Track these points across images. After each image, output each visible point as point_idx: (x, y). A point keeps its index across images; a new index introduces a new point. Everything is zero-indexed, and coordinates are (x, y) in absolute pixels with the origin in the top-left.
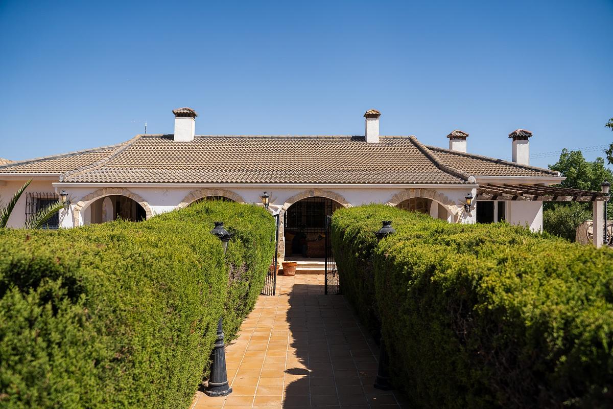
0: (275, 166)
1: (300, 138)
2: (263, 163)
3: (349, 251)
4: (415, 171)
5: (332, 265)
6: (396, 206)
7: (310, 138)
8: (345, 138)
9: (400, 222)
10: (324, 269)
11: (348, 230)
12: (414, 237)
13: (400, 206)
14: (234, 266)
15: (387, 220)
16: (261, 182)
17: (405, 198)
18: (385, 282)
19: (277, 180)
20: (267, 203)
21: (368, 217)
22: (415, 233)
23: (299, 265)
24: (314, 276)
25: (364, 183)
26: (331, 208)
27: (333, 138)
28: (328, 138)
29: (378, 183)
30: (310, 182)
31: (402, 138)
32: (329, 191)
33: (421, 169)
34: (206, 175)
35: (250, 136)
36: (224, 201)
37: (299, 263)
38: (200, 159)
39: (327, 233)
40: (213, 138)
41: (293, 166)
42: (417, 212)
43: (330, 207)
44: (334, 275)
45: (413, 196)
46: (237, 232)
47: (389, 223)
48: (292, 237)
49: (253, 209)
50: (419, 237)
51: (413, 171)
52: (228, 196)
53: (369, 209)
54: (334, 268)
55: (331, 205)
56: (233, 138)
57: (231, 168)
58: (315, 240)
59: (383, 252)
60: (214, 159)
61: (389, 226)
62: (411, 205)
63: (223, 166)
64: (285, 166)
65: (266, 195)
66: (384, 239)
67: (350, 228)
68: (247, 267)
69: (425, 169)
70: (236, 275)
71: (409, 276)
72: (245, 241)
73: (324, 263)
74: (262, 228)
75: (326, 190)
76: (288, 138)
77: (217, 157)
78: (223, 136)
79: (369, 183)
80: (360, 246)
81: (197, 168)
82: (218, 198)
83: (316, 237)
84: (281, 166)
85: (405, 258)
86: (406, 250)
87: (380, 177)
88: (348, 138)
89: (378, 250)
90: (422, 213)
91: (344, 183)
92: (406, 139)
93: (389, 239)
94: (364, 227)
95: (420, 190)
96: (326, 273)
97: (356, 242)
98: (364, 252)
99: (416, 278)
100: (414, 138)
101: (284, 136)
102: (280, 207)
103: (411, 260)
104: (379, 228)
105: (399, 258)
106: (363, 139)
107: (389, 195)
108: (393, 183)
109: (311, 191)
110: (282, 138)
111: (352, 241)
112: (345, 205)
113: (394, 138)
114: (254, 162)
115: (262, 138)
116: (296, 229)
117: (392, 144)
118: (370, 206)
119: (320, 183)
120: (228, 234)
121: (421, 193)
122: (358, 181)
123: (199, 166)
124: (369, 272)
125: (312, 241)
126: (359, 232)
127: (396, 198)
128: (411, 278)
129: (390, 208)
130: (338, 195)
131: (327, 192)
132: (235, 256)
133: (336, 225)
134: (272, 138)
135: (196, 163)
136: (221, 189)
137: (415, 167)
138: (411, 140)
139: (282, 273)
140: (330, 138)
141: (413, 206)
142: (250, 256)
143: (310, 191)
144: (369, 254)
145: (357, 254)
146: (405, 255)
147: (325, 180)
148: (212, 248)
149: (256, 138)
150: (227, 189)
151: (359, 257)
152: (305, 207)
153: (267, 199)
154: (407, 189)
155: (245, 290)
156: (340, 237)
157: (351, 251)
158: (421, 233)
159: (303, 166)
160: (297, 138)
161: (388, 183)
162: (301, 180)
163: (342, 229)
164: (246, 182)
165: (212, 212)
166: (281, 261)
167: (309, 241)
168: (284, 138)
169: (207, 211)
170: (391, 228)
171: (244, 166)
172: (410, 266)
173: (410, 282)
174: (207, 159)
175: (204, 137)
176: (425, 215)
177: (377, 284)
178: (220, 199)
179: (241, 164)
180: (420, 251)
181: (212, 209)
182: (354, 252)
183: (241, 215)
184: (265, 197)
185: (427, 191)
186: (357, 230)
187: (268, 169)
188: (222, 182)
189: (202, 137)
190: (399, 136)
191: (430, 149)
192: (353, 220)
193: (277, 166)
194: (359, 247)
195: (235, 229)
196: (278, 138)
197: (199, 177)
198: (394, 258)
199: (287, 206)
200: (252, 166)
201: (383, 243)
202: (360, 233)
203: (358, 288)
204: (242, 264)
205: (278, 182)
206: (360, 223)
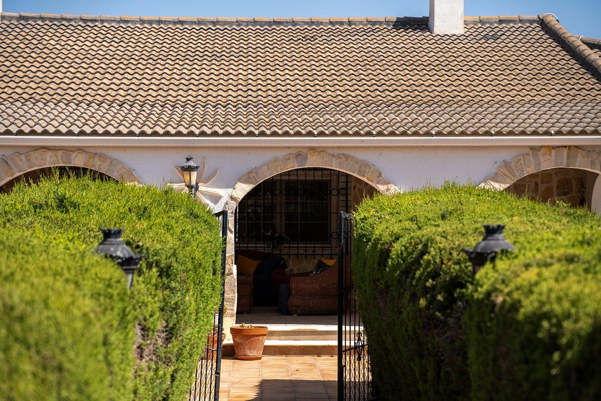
0: (210, 92)
1: (270, 23)
2: (181, 86)
3: (401, 295)
4: (553, 102)
5: (354, 333)
6: (508, 190)
7: (294, 23)
8: (380, 23)
9: (522, 229)
10: (335, 343)
11: (397, 247)
12: (559, 260)
13: (517, 189)
14: (143, 329)
15: (493, 223)
16: (179, 134)
17: (531, 170)
18: (495, 360)
19: (216, 129)
20: (193, 183)
21: (443, 217)
22: (562, 251)
23: (272, 334)
24: (308, 359)
25: (428, 134)
26: (347, 195)
27: (350, 23)
28: (337, 23)
29: (463, 133)
30: (298, 134)
31: (521, 21)
32: (342, 153)
33: (568, 98)
34: (40, 116)
35: (146, 18)
36: (94, 180)
37: (271, 327)
38: (20, 74)
39: (343, 256)
40: (51, 20)
41: (254, 94)
42: (561, 203)
43: (343, 192)
44: (359, 355)
45: (548, 164)
46: (145, 251)
47: (500, 229)
48: (252, 265)
49: (168, 198)
50: (571, 260)
51: (549, 102)
52: (98, 165)
53: (444, 198)
54: (359, 339)
55: (347, 188)
56: (102, 21)
57: (100, 99)
58: (307, 274)
59: (488, 294)
60: (59, 74)
61: (500, 236)
62: (542, 187)
63: (82, 93)
64: (234, 94)
65: (192, 163)
66: (488, 266)
67: (404, 241)
68: (171, 333)
69: (578, 98)
70: (146, 352)
71: (553, 343)
72: (166, 272)
73: (335, 328)
74: (195, 244)
75: (336, 152)
76: (239, 23)
77: (64, 70)
78: (78, 16)
79: (439, 134)
80: (430, 283)
81: (16, 96)
82: (79, 171)
83: (310, 265)
84: (224, 94)
85: (542, 304)
86: (544, 287)
87: (466, 120)
88: (387, 22)
89: (476, 291)
90: (573, 206)
91: (380, 134)
92: (532, 22)
93: (501, 264)
94: (438, 239)
95: (565, 150)
96: (341, 351)
97: (418, 273)
98: (440, 297)
99: (570, 345)
100: (552, 19)
101: (229, 19)
102: (224, 193)
103: (557, 308)
104: (473, 241)
105: (529, 305)
106: (423, 24)
107: (487, 163)
108: (499, 133)
109: (300, 153)
110: (226, 23)
111: (408, 271)
112: (381, 188)
113: (501, 22)
114: (157, 82)
115: (175, 23)
116: (261, 247)
117: (495, 38)
118: (446, 189)
119: (322, 134)
120: (135, 257)
121: (568, 157)
122: (413, 129)
123: (19, 90)
124: (453, 341)
125: (299, 275)
126: (425, 251)
127: (504, 170)
128: (558, 348)
129: (494, 195)
130: (367, 165)
131: (339, 157)
132: (146, 305)
133: (364, 235)
134: (199, 23)
135: (12, 85)
136: (80, 149)
137: (553, 92)
138: (544, 25)
139: (230, 353)
140: (342, 23)
141: (547, 188)
142: (175, 308)
143: (298, 155)
144: (451, 301)
145: (423, 302)
146: (544, 298)
147: (333, 129)
148: (109, 286)
149: (159, 22)
150: (94, 151)
151: (427, 307)
152: (284, 192)
153: (194, 175)
154: (532, 148)
155: (164, 386)
156: (379, 264)
157: (407, 295)
158: (577, 251)
159: (279, 92)
160: (262, 23)
161: (487, 133)
162: (275, 129)
163: (383, 244)
164: (143, 134)
165: (75, 206)
166: (229, 322)
167: (294, 275)
168: (230, 23)
169: (62, 203)
170: (504, 240)
171: (134, 94)
172: (554, 321)
173: (556, 356)
174: (39, 74)
175: (26, 19)
176: (580, 212)
177: (474, 369)
178: (85, 173)
179: (126, 88)
180: (576, 288)
181: (75, 199)
182: (414, 298)
183: (143, 213)
184: (190, 169)
185: (584, 153)
186: (420, 247)
187: (193, 99)
188: (82, 133)
189: (21, 18)
190: (514, 16)
191: (592, 46)
192: (407, 224)
193: (214, 94)
194: (428, 284)
195: (140, 244)
196: (214, 23)
197: (24, 119)
198: (515, 306)
199: (242, 190)
200: (154, 94)
201: (486, 275)
202: (429, 253)
203: (425, 382)
204: (160, 325)
205: (221, 132)
206: (428, 231)
